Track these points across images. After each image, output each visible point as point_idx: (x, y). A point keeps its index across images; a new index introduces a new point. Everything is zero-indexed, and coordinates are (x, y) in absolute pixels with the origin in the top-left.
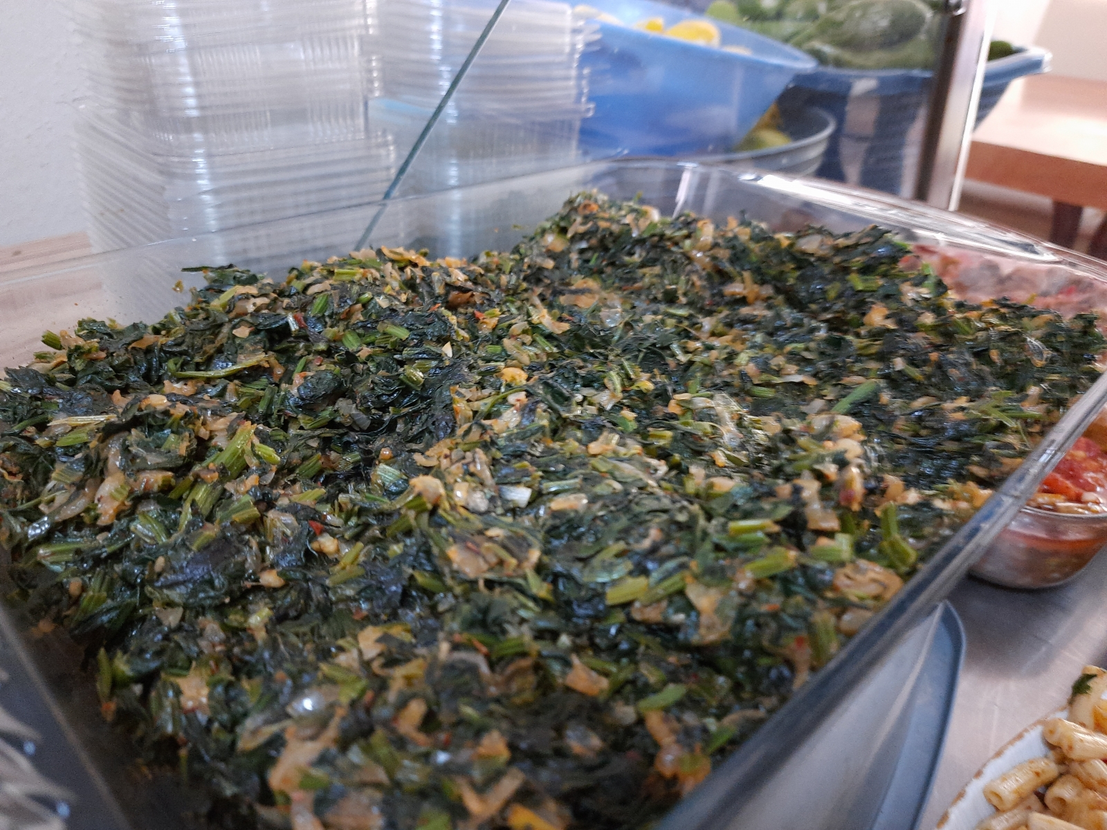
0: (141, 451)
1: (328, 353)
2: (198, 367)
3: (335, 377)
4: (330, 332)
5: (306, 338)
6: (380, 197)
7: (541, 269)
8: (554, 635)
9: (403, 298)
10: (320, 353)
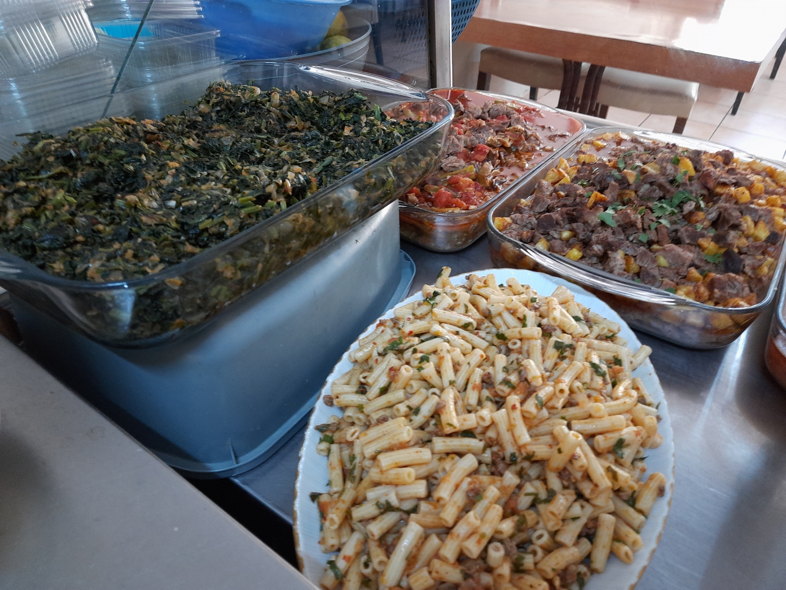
0: (20, 201)
1: (91, 165)
2: (34, 175)
3: (96, 173)
4: (91, 155)
5: (80, 159)
6: (110, 92)
7: (195, 122)
8: (179, 237)
9: (123, 138)
10: (88, 165)
